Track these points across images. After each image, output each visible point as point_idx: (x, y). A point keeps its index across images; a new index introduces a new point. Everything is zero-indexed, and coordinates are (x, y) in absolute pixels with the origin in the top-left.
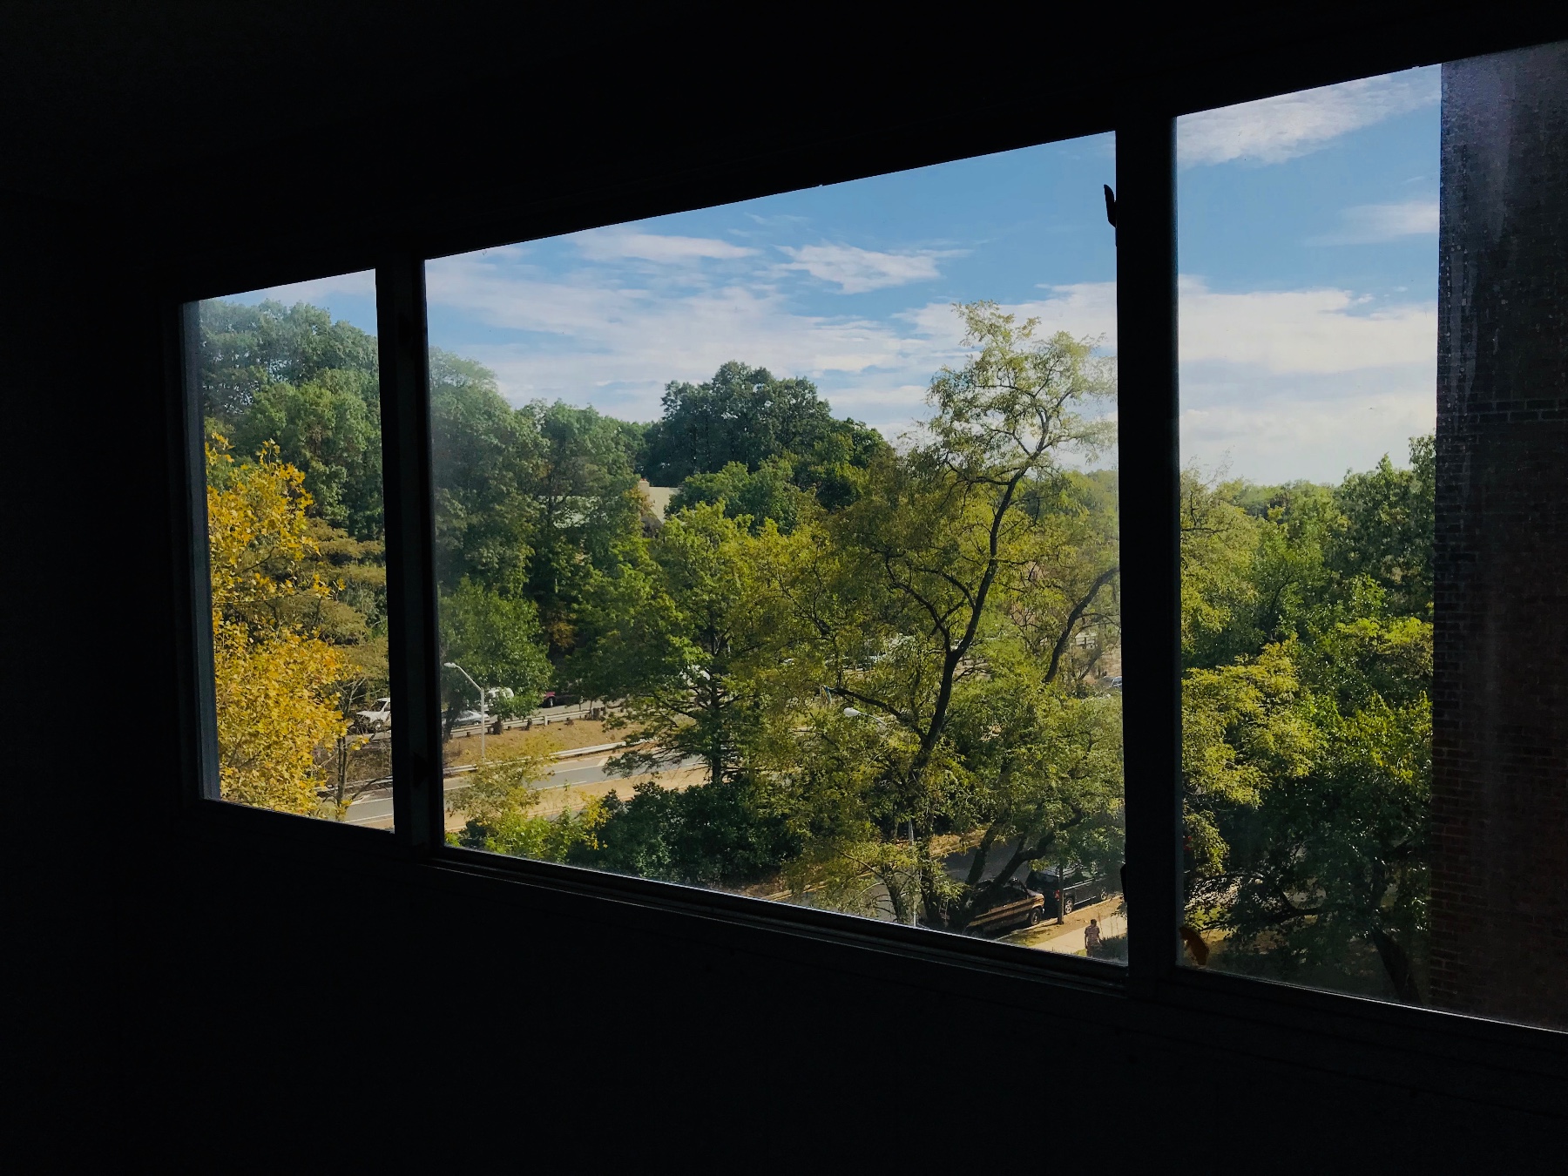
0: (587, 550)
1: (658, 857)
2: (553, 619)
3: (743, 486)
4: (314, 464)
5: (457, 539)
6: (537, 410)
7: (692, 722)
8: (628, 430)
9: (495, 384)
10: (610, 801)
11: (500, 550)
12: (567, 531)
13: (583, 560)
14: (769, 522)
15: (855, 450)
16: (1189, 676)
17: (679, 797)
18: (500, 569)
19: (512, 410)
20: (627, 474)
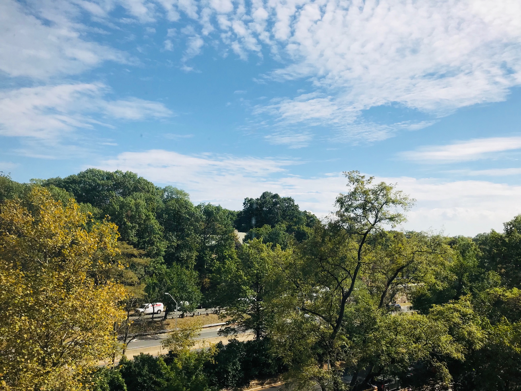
0: (216, 253)
1: (236, 367)
2: (204, 277)
3: (269, 232)
4: (127, 223)
5: (173, 249)
6: (202, 206)
7: (250, 317)
8: (231, 213)
9: (189, 198)
10: (220, 345)
11: (187, 253)
12: (209, 247)
13: (215, 257)
14: (278, 245)
15: (307, 221)
16: (432, 307)
17: (244, 345)
18: (187, 259)
19: (194, 206)
20: (231, 228)
